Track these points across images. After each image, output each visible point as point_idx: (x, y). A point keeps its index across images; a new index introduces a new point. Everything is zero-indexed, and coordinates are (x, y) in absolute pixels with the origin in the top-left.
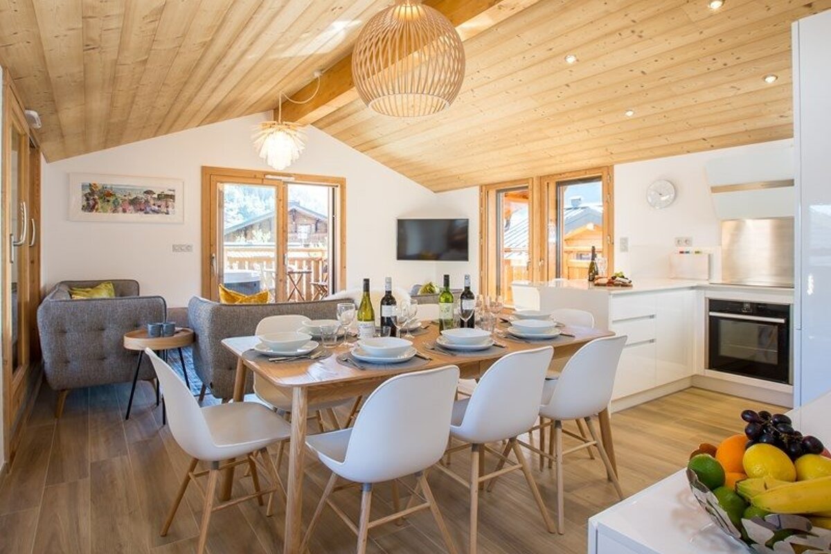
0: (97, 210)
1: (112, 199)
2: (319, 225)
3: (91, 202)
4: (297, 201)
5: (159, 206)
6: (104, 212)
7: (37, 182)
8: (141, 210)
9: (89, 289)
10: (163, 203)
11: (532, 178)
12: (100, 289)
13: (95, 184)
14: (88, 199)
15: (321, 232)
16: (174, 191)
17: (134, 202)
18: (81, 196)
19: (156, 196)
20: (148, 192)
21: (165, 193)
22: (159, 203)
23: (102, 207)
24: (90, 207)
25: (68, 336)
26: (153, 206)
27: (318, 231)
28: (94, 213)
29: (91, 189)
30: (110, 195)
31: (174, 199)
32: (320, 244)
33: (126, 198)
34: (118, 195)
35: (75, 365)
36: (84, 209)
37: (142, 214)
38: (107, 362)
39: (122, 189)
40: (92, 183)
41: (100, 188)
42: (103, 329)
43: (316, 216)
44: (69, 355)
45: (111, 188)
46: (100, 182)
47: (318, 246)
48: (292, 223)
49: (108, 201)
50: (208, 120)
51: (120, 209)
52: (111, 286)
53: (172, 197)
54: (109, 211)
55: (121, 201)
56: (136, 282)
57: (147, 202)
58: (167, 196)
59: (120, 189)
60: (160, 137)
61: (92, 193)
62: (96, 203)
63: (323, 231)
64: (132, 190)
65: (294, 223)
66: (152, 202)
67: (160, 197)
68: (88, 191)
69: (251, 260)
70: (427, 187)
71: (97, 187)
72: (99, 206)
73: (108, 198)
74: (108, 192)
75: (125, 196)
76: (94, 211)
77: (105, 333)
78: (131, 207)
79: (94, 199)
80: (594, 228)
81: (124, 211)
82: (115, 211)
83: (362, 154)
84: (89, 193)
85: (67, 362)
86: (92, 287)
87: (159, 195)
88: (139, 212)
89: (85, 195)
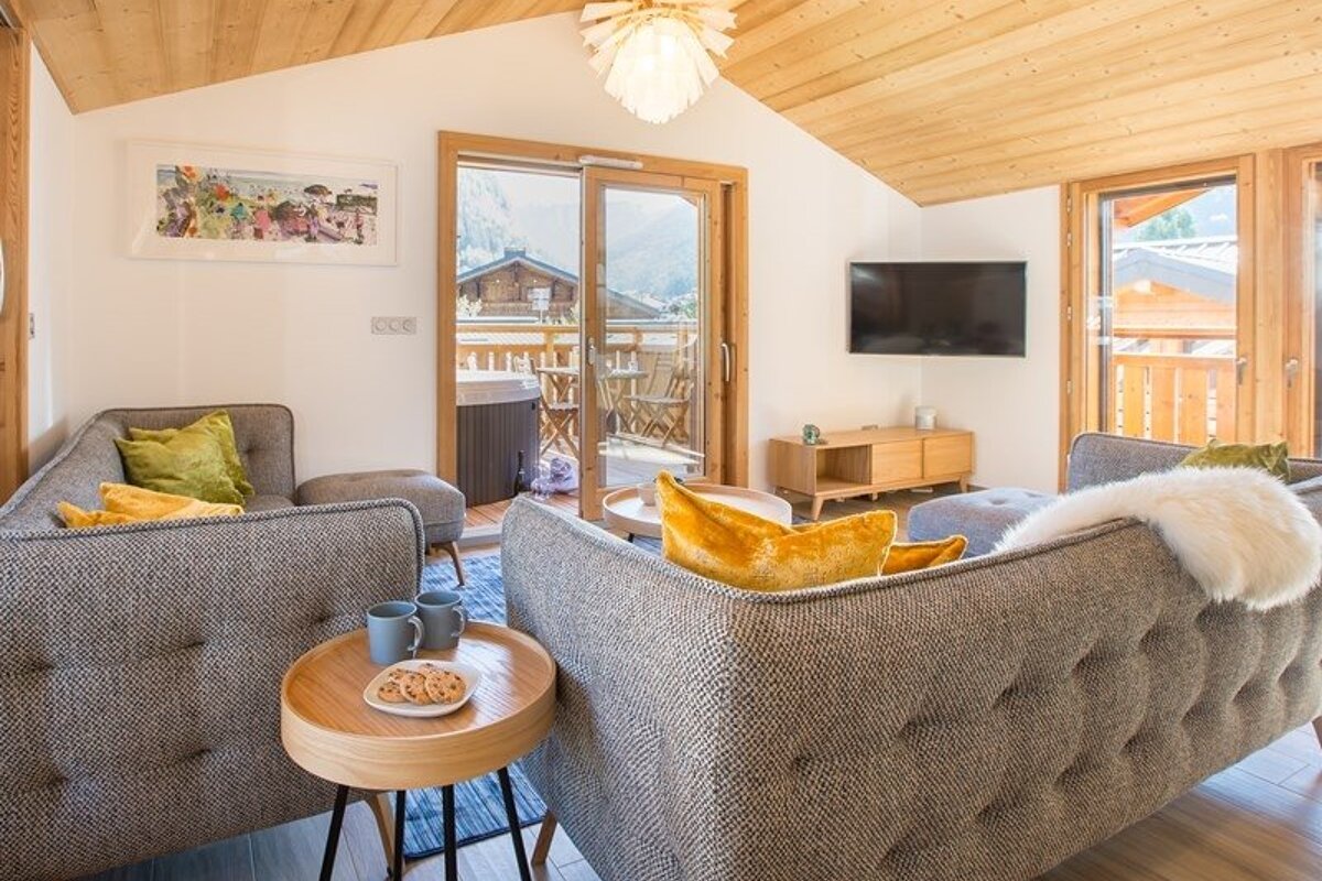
0: (194, 231)
1: (229, 205)
2: (557, 288)
3: (180, 213)
4: (521, 249)
5: (340, 225)
6: (209, 237)
7: (14, 130)
8: (297, 233)
9: (171, 431)
10: (348, 216)
11: (1254, 156)
12: (196, 431)
13: (188, 169)
14: (172, 206)
15: (561, 301)
16: (375, 187)
17: (281, 213)
18: (155, 193)
19: (332, 199)
20: (314, 190)
21: (354, 193)
22: (340, 216)
23: (205, 226)
24: (177, 225)
25: (57, 680)
26: (326, 224)
27: (556, 298)
28: (186, 239)
29: (179, 181)
30: (226, 195)
31: (374, 208)
32: (563, 319)
33: (262, 203)
34: (244, 195)
35: (86, 796)
36: (162, 227)
37: (299, 241)
38: (213, 765)
39: (254, 181)
40: (181, 165)
41: (201, 176)
42: (196, 643)
43: (552, 273)
44: (63, 759)
45: (228, 180)
46: (202, 163)
47: (559, 322)
48: (513, 286)
49: (221, 210)
50: (449, 25)
51: (249, 229)
52: (225, 425)
53: (370, 202)
54: (223, 235)
55: (250, 211)
56: (287, 410)
57: (312, 213)
58: (358, 200)
59: (246, 181)
60: (344, 59)
61: (183, 188)
62: (192, 215)
63: (565, 297)
64: (279, 183)
65: (517, 285)
66: (323, 214)
67: (342, 203)
68: (172, 184)
69: (500, 351)
70: (905, 193)
71: (193, 175)
72: (198, 222)
73: (218, 203)
74: (221, 188)
75: (261, 198)
76: (187, 234)
77: (206, 659)
78: (275, 226)
79: (187, 206)
80: (1152, 290)
81: (258, 234)
82: (236, 234)
83: (777, 115)
84: (174, 190)
85: (56, 780)
86: (180, 425)
87: (339, 197)
88: (295, 237)
89: (166, 195)
